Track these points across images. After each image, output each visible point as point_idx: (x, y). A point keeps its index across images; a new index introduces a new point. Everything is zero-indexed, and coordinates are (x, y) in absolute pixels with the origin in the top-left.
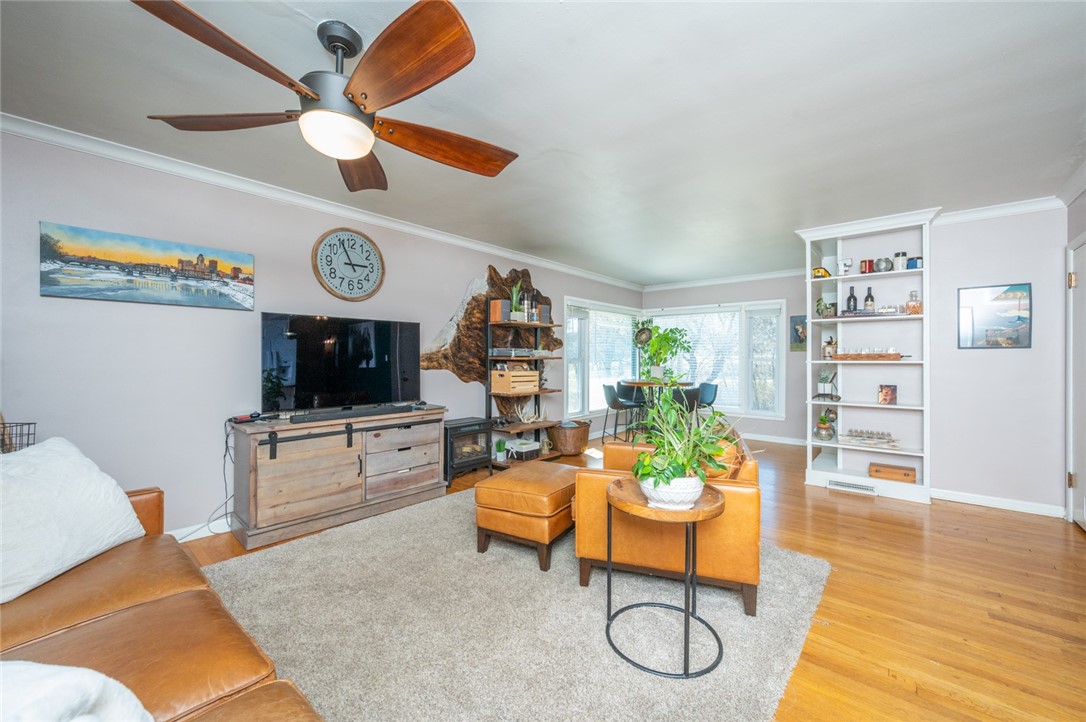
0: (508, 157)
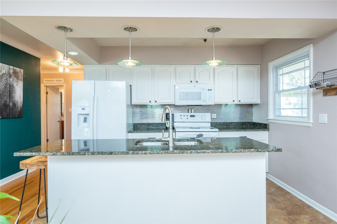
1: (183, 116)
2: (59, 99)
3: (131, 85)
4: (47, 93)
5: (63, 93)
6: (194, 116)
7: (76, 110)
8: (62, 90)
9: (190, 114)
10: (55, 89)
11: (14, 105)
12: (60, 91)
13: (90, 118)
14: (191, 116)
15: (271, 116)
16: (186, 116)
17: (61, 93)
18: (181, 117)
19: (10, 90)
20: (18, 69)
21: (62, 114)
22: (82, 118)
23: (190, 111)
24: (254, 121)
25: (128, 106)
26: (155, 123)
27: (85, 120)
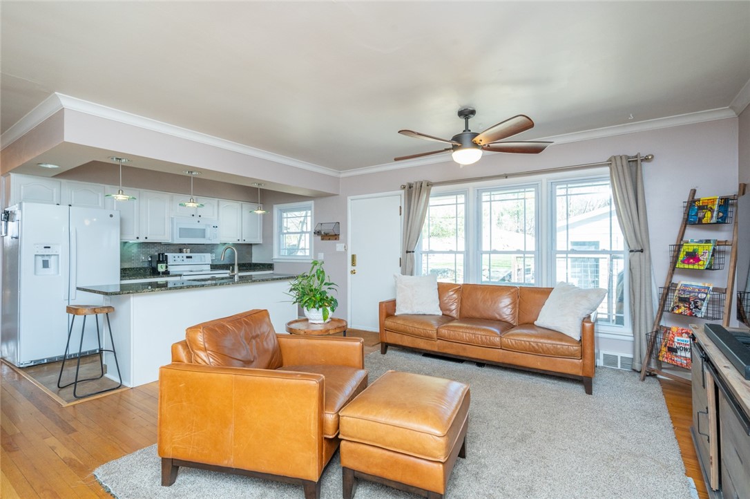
1: (176, 257)
6: (191, 257)
9: (185, 255)
14: (187, 257)
15: (276, 256)
16: (181, 257)
18: (175, 259)
23: (184, 252)
24: (253, 262)
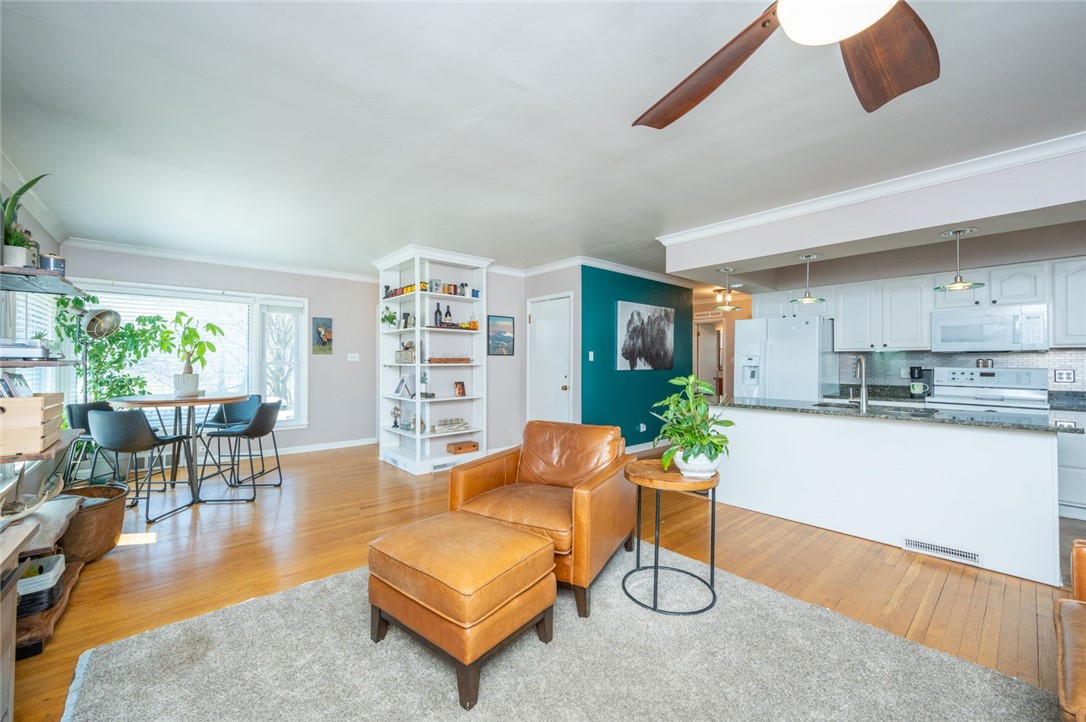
0: (633, 125)
1: (959, 374)
2: (715, 343)
3: (833, 320)
4: (698, 334)
5: (721, 332)
6: (994, 374)
7: (740, 362)
8: (721, 329)
9: (981, 370)
10: (711, 327)
11: (665, 353)
12: (717, 329)
13: (761, 372)
14: (982, 375)
16: (968, 374)
17: (719, 331)
18: (954, 376)
19: (662, 334)
20: (669, 309)
21: (719, 367)
22: (748, 372)
23: (981, 365)
25: (823, 353)
26: (887, 387)
27: (753, 375)
